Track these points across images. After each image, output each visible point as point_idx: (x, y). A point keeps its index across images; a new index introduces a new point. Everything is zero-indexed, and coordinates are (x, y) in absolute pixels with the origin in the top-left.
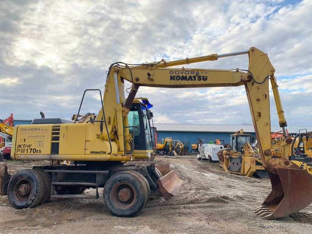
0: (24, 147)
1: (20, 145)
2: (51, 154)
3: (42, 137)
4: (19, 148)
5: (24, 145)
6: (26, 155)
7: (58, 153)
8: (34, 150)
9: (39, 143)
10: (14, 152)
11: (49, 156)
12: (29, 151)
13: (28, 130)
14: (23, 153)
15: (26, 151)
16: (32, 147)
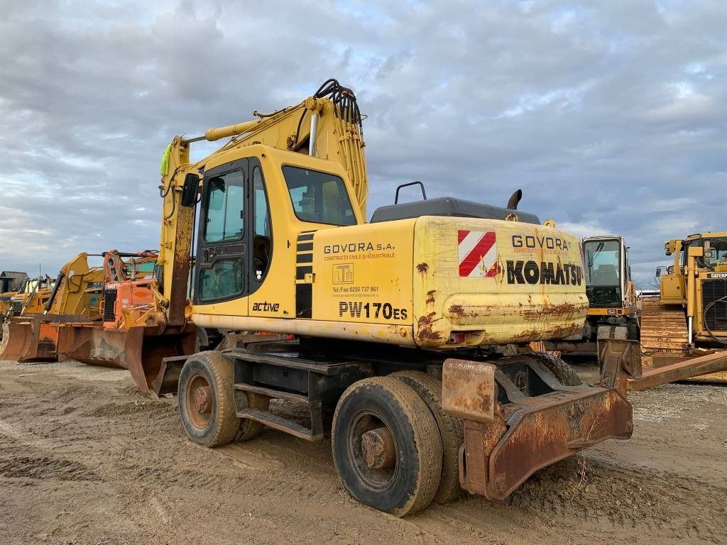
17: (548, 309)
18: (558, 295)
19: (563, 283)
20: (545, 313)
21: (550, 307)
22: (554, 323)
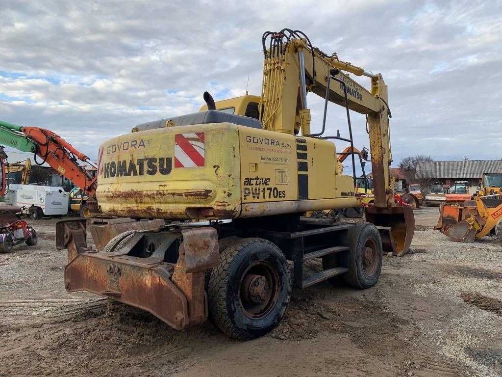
0: (257, 184)
1: (248, 179)
2: (299, 199)
3: (284, 162)
4: (248, 187)
5: (257, 179)
6: (262, 204)
7: (307, 198)
8: (275, 190)
9: (281, 174)
10: (239, 198)
11: (297, 204)
12: (267, 192)
13: (259, 141)
14: (256, 200)
15: (261, 194)
16: (272, 185)
17: (116, 194)
18: (128, 184)
19: (135, 174)
20: (115, 197)
21: (117, 193)
22: (126, 205)
